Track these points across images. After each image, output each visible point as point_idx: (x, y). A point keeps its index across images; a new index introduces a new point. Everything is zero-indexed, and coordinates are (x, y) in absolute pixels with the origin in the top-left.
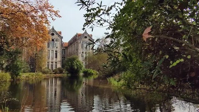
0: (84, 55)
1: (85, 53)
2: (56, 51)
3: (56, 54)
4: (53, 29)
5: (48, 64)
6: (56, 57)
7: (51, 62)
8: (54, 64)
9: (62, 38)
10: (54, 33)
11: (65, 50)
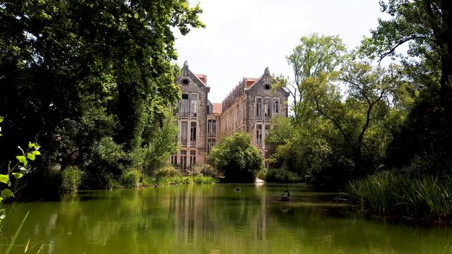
0: (264, 132)
1: (266, 128)
2: (194, 124)
3: (194, 131)
4: (186, 67)
5: (174, 156)
6: (194, 138)
7: (182, 151)
8: (188, 154)
9: (207, 90)
10: (188, 77)
11: (214, 121)
